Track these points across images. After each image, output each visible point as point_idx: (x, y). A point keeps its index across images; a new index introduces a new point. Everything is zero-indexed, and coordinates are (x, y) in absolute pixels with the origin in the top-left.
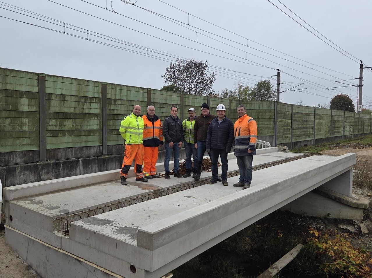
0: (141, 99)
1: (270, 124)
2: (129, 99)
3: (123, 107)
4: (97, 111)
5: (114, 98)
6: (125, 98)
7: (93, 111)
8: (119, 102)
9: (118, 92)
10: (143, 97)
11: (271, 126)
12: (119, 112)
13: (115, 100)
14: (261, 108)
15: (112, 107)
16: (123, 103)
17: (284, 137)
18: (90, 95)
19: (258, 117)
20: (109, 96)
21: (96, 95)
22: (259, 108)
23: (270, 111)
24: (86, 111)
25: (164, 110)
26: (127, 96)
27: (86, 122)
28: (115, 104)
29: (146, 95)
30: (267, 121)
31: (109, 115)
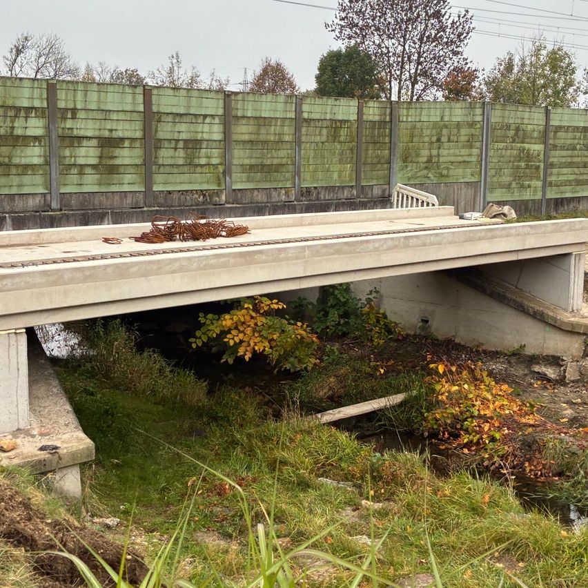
0: (129, 108)
1: (470, 155)
2: (103, 107)
3: (90, 124)
4: (39, 132)
5: (71, 106)
6: (94, 107)
7: (30, 132)
8: (81, 115)
9: (80, 96)
10: (134, 103)
11: (474, 159)
12: (82, 133)
13: (74, 111)
14: (446, 119)
15: (69, 124)
16: (91, 115)
17: (514, 185)
18: (26, 104)
19: (439, 140)
20: (61, 105)
21: (37, 104)
22: (442, 117)
23: (472, 125)
24: (19, 132)
25: (183, 127)
26: (99, 102)
27: (18, 151)
28: (74, 117)
29: (140, 99)
30: (463, 147)
31: (63, 138)
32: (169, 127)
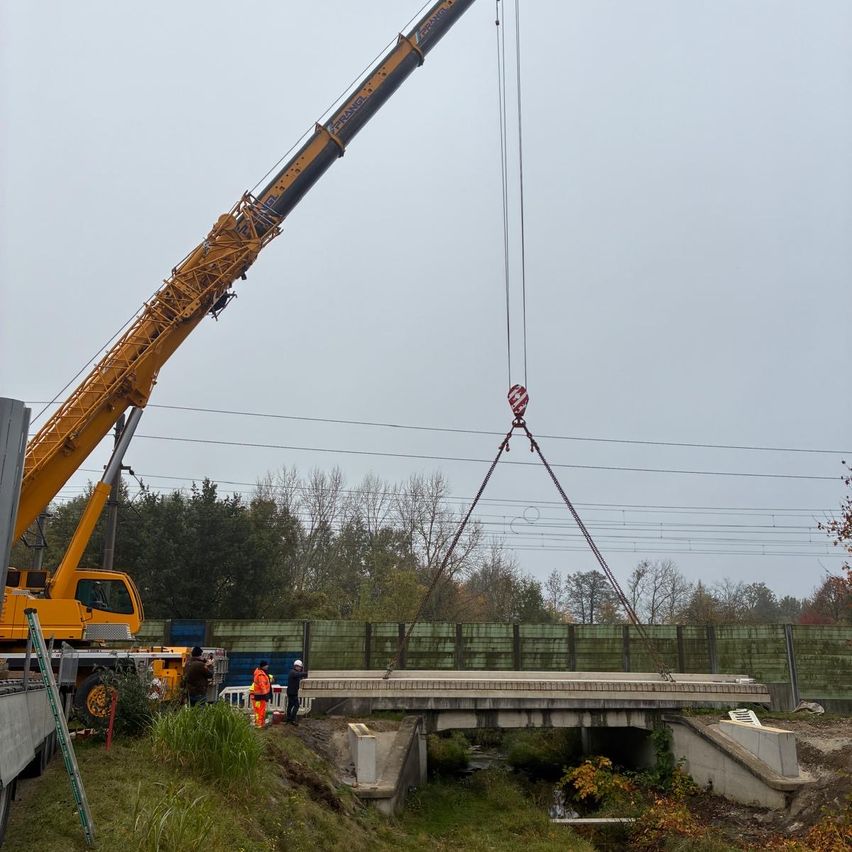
0: (505, 635)
2: (488, 635)
3: (481, 645)
4: (451, 650)
5: (470, 635)
6: (483, 635)
7: (446, 650)
8: (476, 640)
9: (475, 630)
10: (508, 633)
12: (476, 650)
13: (472, 638)
14: (753, 636)
15: (469, 645)
16: (482, 640)
18: (445, 635)
19: (749, 652)
20: (464, 635)
21: (451, 635)
22: (750, 635)
23: (776, 641)
24: (441, 650)
25: (540, 646)
26: (486, 633)
27: (440, 661)
28: (471, 642)
29: (511, 630)
30: (771, 657)
31: (465, 653)
32: (530, 646)
